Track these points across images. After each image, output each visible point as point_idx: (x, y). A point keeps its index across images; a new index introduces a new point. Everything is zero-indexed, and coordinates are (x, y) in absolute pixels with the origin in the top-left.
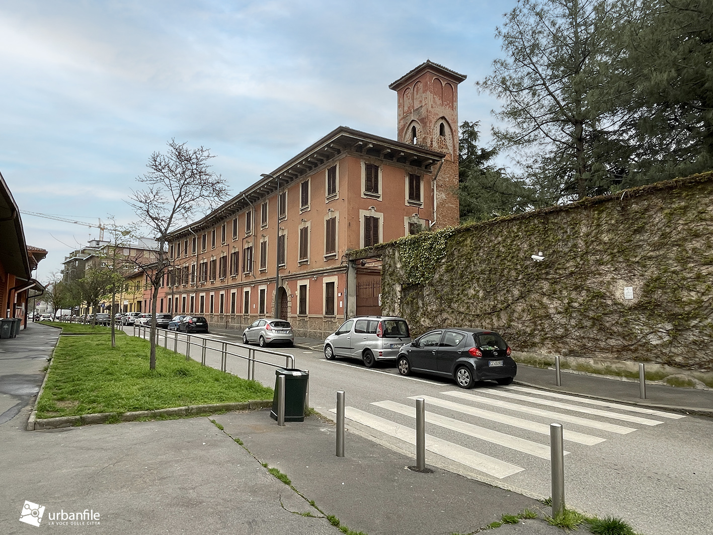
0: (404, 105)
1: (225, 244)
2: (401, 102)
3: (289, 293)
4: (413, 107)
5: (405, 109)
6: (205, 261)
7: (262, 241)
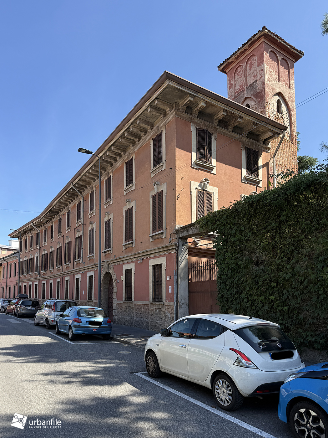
0: (235, 85)
1: (61, 236)
2: (232, 82)
3: (114, 278)
4: (246, 84)
5: (236, 88)
6: (46, 252)
7: (90, 229)
